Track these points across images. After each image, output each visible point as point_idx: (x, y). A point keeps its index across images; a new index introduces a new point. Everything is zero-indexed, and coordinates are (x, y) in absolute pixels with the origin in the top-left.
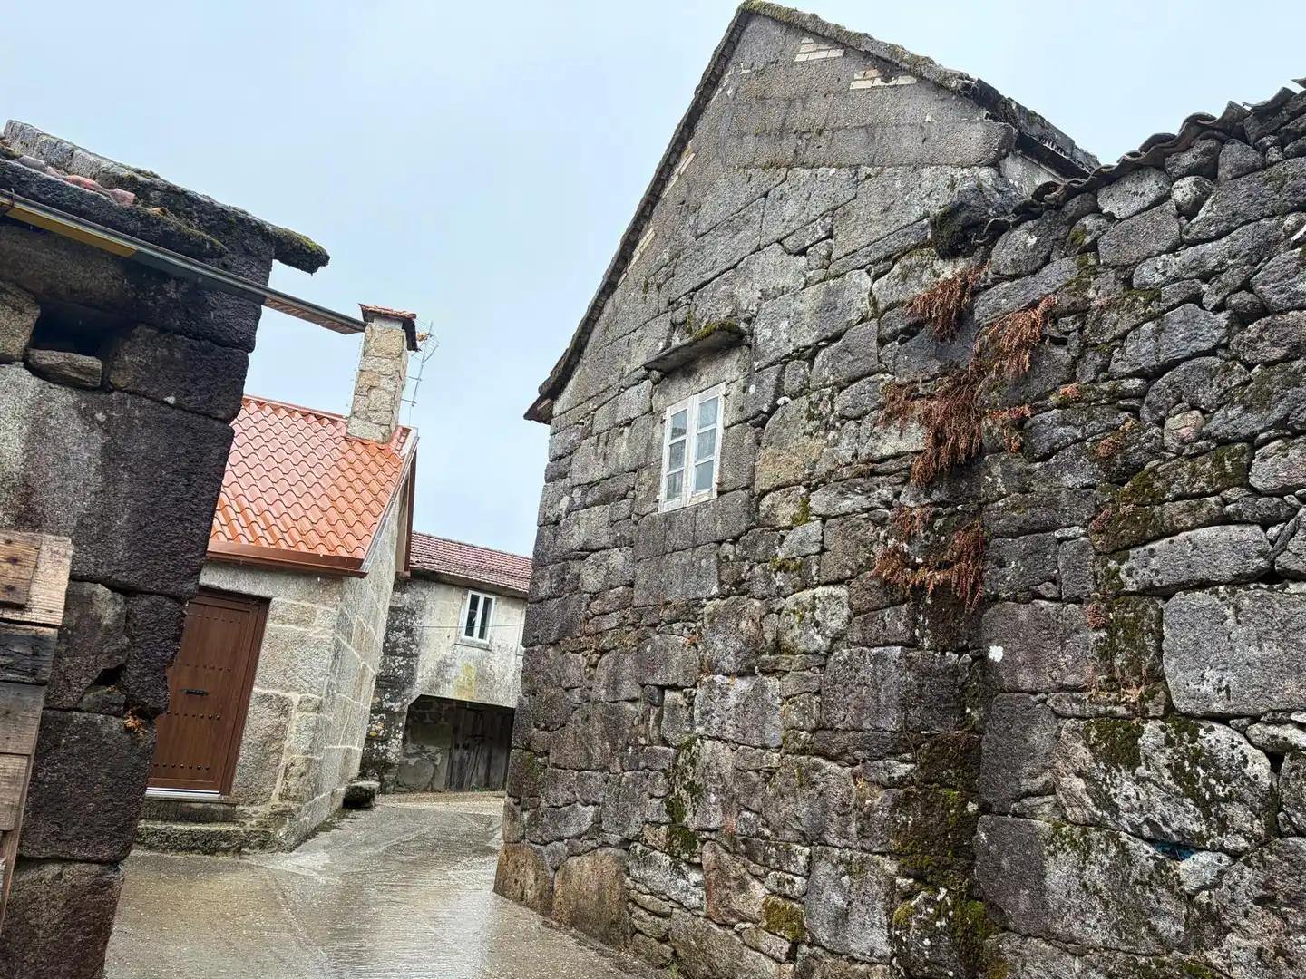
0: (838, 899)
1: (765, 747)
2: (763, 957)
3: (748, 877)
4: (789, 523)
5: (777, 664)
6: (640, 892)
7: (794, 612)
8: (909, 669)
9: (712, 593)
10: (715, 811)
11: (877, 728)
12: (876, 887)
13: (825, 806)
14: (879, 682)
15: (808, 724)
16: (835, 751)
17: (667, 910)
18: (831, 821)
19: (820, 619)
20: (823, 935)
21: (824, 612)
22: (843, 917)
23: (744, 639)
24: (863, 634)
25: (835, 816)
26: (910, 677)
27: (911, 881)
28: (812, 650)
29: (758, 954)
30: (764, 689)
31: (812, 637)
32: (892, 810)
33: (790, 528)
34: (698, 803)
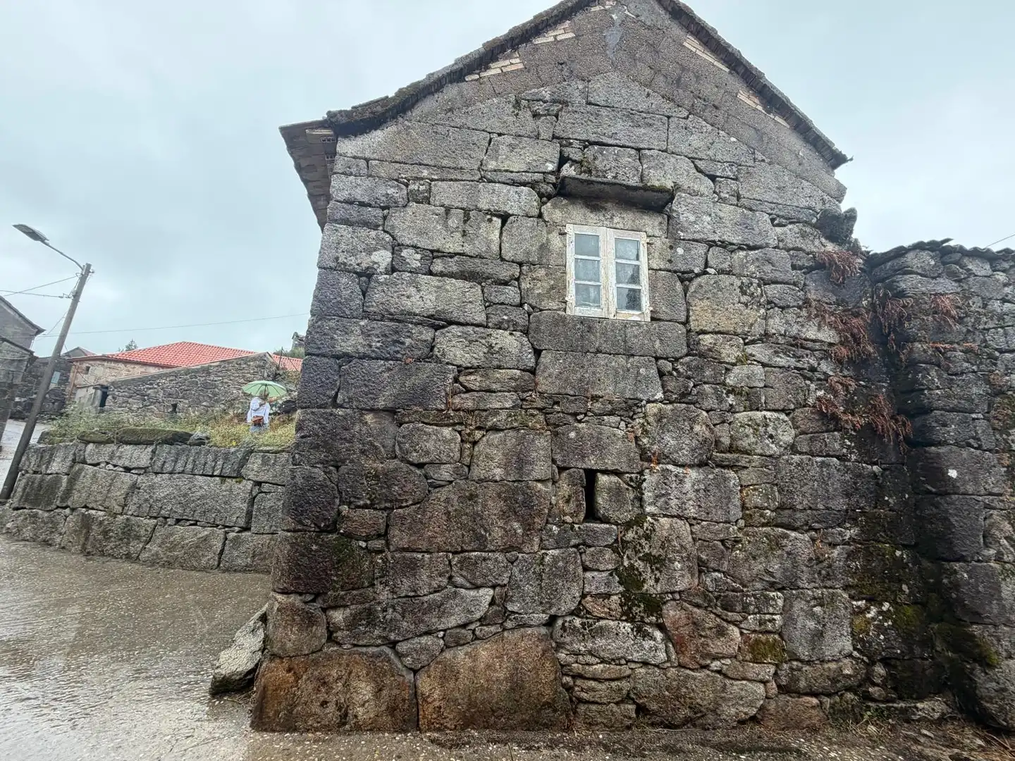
0: (811, 624)
1: (727, 522)
2: (749, 684)
3: (725, 624)
4: (734, 361)
5: (737, 461)
6: (588, 664)
7: (749, 425)
8: (847, 472)
9: (656, 397)
10: (683, 576)
11: (827, 508)
12: (844, 611)
13: (794, 562)
14: (826, 479)
15: (772, 505)
16: (799, 524)
17: (629, 672)
18: (802, 572)
19: (774, 434)
20: (804, 652)
21: (775, 429)
22: (819, 635)
23: (700, 439)
24: (810, 447)
25: (805, 568)
26: (848, 477)
27: (864, 601)
28: (768, 453)
29: (744, 682)
30: (726, 479)
31: (768, 445)
32: (847, 559)
33: (734, 365)
34: (661, 572)
